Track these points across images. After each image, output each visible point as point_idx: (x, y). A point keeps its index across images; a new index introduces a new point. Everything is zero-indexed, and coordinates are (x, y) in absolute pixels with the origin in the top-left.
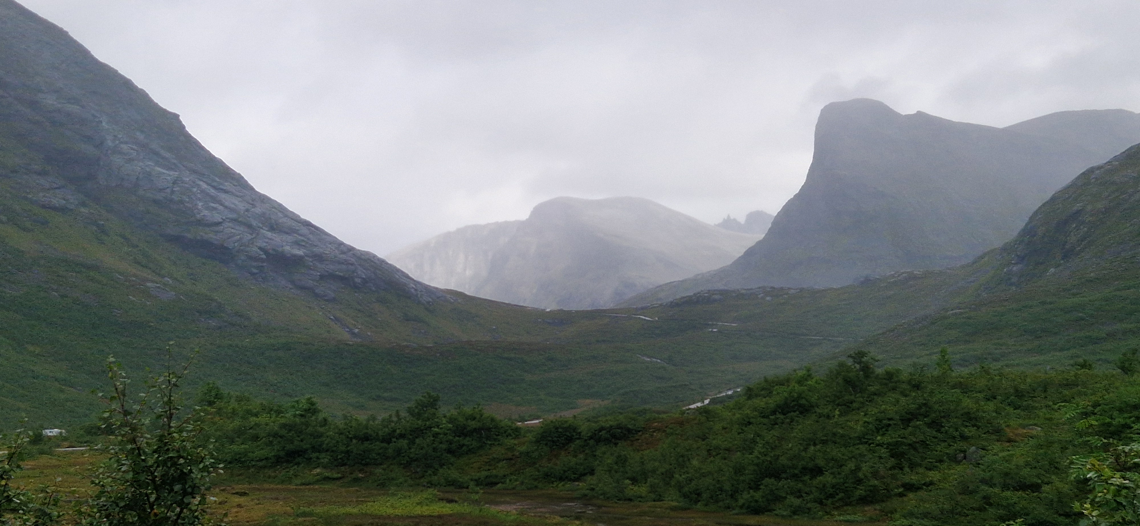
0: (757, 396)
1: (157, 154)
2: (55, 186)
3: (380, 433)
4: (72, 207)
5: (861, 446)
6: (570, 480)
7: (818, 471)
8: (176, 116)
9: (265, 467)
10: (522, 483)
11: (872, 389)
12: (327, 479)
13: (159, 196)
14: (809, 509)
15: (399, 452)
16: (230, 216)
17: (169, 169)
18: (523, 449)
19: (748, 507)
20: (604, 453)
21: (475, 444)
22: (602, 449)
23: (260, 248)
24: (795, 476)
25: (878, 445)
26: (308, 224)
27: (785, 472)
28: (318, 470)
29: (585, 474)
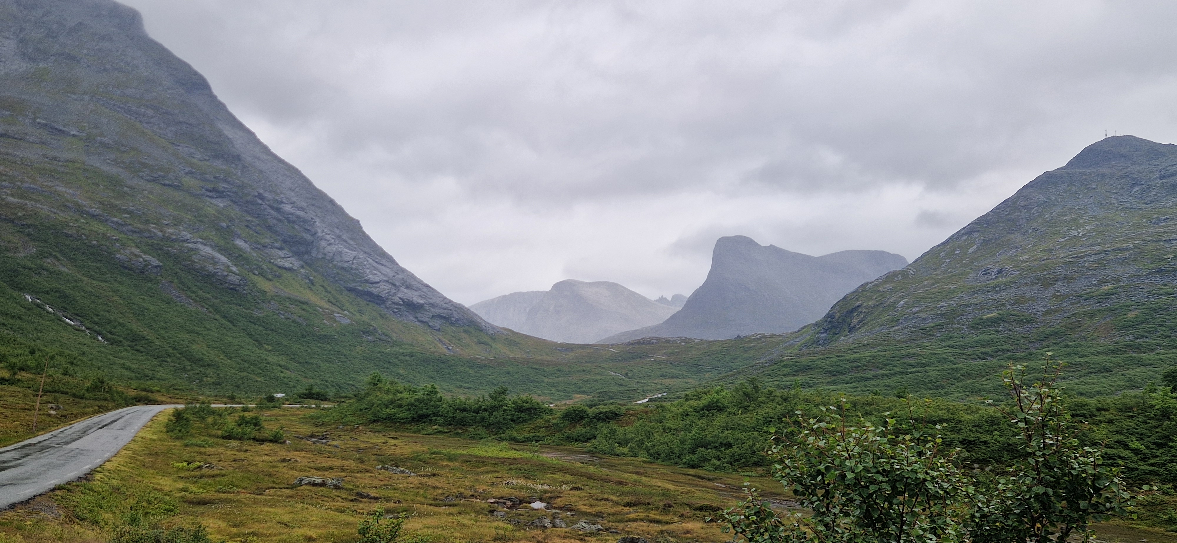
0: (691, 399)
1: (345, 241)
2: (287, 256)
3: (473, 407)
4: (296, 268)
5: (755, 433)
6: (581, 441)
7: (729, 445)
8: (358, 222)
9: (405, 423)
10: (554, 441)
11: (760, 400)
12: (440, 432)
13: (345, 265)
14: (725, 467)
15: (483, 419)
16: (385, 279)
17: (352, 250)
18: (555, 421)
19: (689, 464)
20: (602, 427)
21: (527, 417)
22: (600, 425)
23: (400, 298)
24: (715, 447)
25: (765, 432)
26: (427, 286)
27: (710, 445)
28: (435, 427)
29: (591, 439)
